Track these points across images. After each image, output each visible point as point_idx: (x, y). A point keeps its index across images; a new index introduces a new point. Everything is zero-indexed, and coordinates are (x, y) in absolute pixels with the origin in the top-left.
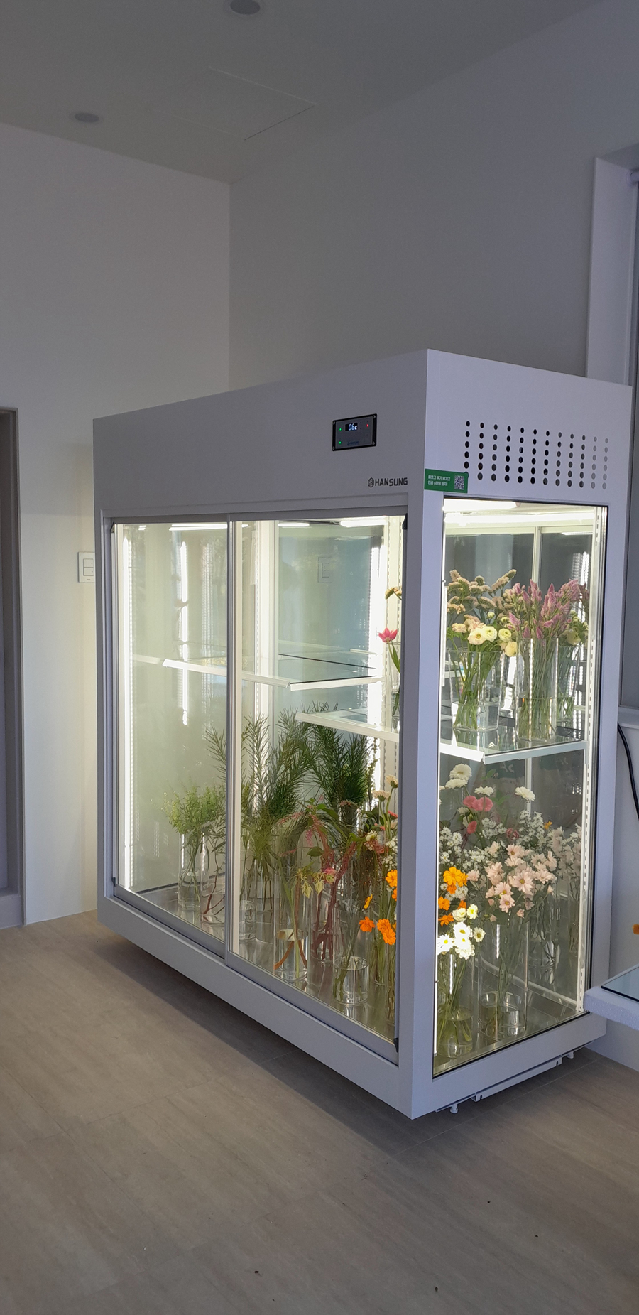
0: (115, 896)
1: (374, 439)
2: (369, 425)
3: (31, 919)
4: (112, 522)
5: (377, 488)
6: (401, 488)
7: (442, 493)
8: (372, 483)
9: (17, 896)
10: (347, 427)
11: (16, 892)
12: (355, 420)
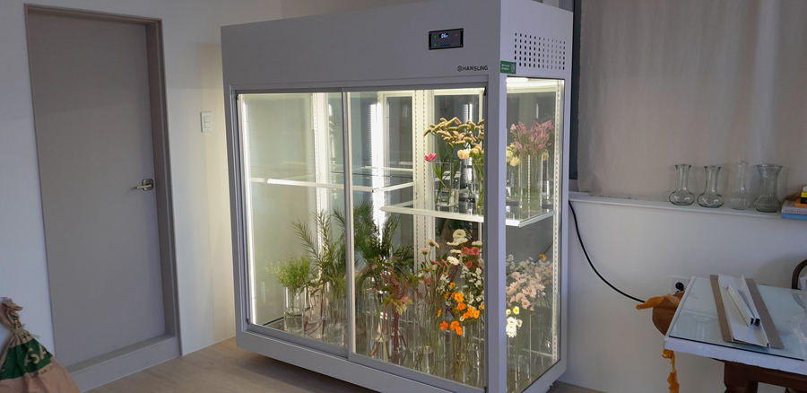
0: (248, 330)
1: (462, 43)
2: (458, 35)
3: (185, 352)
4: (237, 93)
5: (464, 72)
6: (483, 72)
7: (507, 74)
8: (460, 69)
9: (176, 338)
10: (440, 36)
11: (174, 335)
12: (446, 32)
